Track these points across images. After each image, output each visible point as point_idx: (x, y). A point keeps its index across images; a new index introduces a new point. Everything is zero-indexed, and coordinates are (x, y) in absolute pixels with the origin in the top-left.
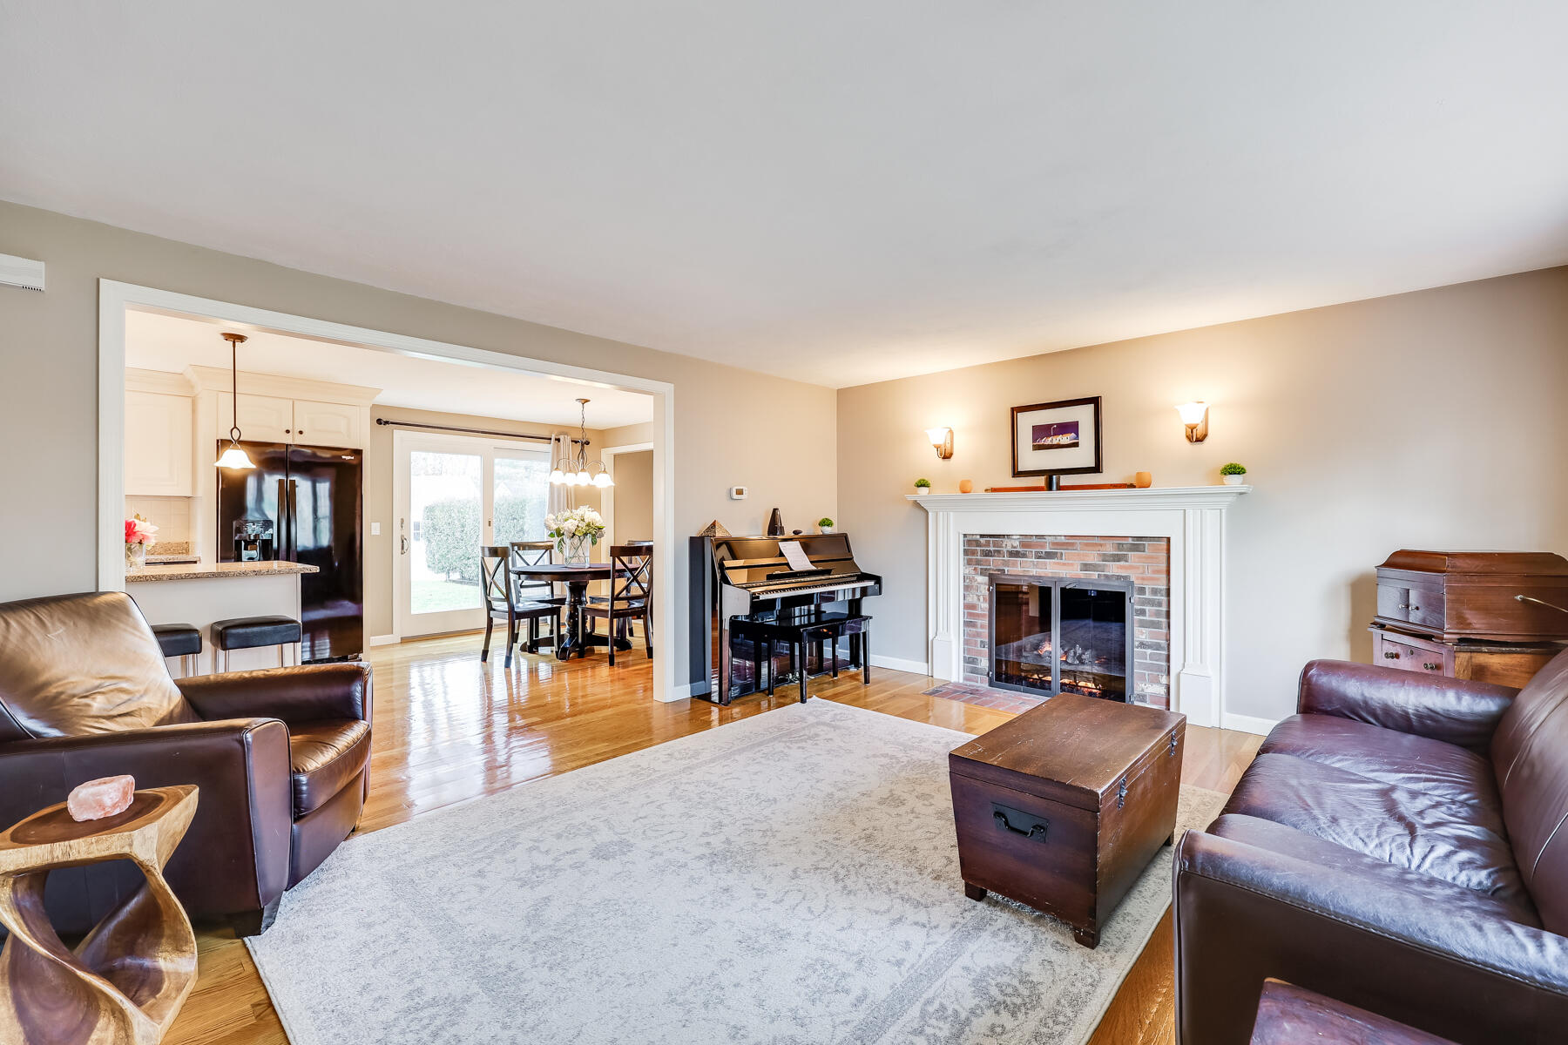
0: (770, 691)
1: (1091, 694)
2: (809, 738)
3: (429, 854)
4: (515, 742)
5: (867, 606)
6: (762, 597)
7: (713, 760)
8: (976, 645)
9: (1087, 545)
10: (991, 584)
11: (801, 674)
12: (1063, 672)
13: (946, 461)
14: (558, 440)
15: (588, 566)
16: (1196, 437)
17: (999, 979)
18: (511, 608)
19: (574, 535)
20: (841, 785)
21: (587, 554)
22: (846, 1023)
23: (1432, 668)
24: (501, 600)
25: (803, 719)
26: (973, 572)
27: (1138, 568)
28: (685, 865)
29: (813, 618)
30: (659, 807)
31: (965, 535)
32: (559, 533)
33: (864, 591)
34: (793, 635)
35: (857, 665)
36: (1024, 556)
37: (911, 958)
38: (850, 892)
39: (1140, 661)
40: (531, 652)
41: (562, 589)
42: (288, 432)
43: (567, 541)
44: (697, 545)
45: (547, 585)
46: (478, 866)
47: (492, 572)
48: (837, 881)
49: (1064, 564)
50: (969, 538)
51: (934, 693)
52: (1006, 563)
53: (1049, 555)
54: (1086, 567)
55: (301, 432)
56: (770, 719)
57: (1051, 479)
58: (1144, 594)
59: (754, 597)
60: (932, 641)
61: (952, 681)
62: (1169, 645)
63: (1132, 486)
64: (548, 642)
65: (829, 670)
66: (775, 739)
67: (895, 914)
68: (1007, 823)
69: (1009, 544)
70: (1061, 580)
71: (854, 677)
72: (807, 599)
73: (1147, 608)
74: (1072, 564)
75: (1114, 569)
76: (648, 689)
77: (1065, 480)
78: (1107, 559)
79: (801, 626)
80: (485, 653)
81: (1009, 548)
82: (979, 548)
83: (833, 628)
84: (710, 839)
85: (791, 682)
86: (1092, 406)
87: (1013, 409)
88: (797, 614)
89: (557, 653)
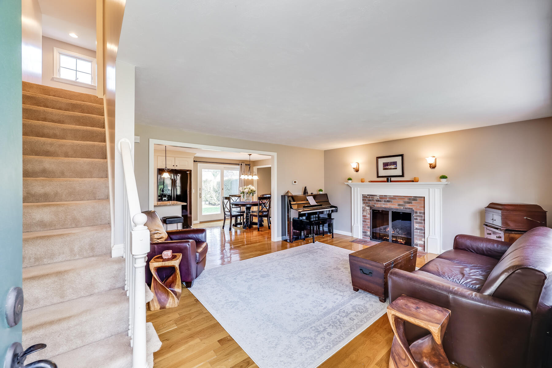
0: (304, 239)
1: (401, 243)
2: (315, 252)
3: (222, 274)
4: (232, 251)
5: (333, 215)
6: (302, 213)
7: (288, 257)
8: (366, 228)
9: (399, 198)
10: (370, 209)
11: (313, 235)
12: (392, 236)
13: (357, 173)
14: (241, 164)
15: (251, 202)
16: (433, 167)
17: (359, 307)
18: (231, 214)
19: (247, 193)
20: (323, 264)
21: (251, 199)
22: (322, 312)
23: (499, 238)
24: (228, 212)
25: (313, 247)
26: (365, 206)
27: (415, 206)
28: (283, 280)
29: (317, 218)
30: (276, 267)
31: (363, 195)
32: (243, 193)
33: (332, 211)
34: (311, 223)
35: (330, 233)
36: (381, 201)
37: (338, 301)
38: (324, 288)
39: (416, 234)
40: (236, 226)
41: (244, 209)
42: (174, 166)
43: (245, 195)
44: (283, 197)
45: (239, 207)
46: (235, 277)
47: (226, 204)
48: (321, 285)
49: (393, 204)
50: (364, 196)
51: (353, 241)
52: (375, 203)
53: (388, 201)
54: (399, 205)
55: (177, 166)
56: (304, 247)
57: (388, 179)
58: (417, 214)
59: (299, 212)
60: (353, 226)
61: (359, 238)
62: (425, 229)
63: (413, 181)
64: (240, 224)
65: (322, 234)
66: (305, 252)
67: (335, 293)
68: (363, 272)
69: (376, 198)
70: (392, 209)
71: (329, 236)
72: (315, 213)
73: (418, 218)
74: (395, 204)
75: (408, 206)
76: (269, 238)
77: (393, 179)
78: (406, 203)
79: (313, 221)
80: (223, 226)
81: (376, 199)
82: (367, 199)
83: (323, 221)
84: (289, 275)
85: (310, 237)
86: (401, 157)
87: (377, 158)
88: (312, 217)
89: (243, 227)
